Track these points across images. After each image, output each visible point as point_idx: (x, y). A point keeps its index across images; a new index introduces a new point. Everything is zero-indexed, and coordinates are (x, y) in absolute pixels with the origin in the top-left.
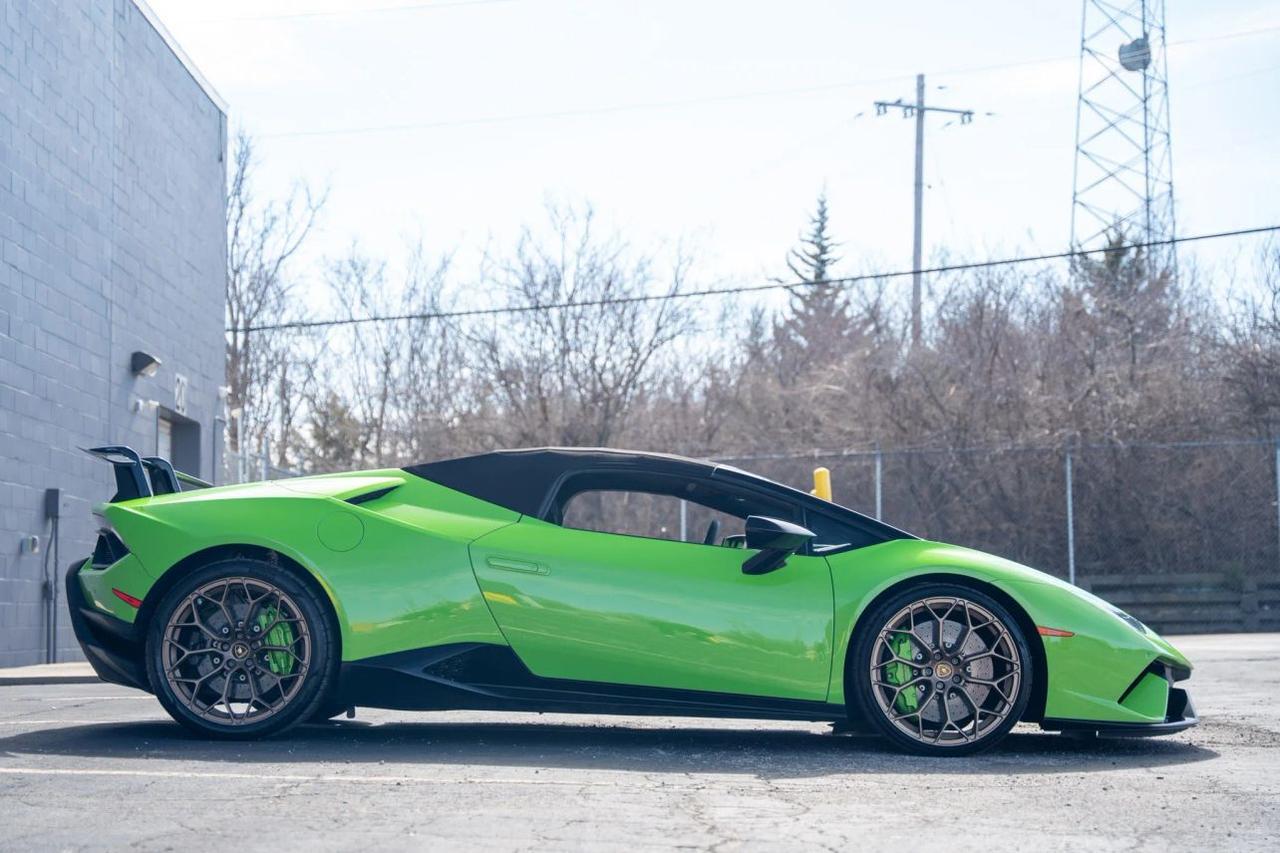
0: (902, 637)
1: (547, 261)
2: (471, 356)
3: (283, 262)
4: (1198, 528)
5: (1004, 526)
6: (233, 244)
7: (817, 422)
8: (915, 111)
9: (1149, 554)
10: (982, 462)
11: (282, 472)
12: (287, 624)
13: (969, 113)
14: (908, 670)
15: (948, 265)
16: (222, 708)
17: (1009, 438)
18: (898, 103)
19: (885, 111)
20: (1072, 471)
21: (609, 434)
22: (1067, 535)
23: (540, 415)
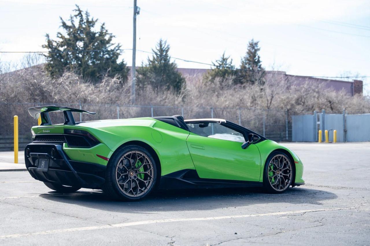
0: (272, 164)
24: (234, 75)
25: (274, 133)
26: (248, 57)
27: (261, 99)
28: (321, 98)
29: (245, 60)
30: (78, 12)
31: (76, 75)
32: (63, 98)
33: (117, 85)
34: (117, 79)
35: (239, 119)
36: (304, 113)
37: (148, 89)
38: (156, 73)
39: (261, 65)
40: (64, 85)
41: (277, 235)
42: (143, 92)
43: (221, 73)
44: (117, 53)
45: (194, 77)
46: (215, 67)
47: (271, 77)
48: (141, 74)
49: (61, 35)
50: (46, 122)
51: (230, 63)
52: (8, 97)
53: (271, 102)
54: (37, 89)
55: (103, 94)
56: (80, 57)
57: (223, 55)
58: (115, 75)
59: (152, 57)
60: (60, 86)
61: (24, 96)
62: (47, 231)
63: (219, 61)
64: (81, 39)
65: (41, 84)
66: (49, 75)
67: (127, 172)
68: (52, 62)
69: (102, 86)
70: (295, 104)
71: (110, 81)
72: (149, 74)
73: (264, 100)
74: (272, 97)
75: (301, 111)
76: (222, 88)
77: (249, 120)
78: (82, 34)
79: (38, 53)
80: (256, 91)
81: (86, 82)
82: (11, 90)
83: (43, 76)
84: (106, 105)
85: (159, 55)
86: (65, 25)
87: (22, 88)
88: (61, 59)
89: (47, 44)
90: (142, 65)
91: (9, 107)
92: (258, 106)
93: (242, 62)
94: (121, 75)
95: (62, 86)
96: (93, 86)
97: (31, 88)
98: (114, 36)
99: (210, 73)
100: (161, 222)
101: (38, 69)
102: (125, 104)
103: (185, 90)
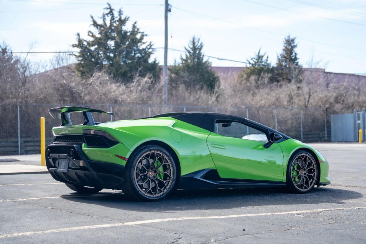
24: (270, 73)
25: (313, 132)
26: (285, 54)
27: (298, 98)
28: (361, 96)
29: (281, 57)
30: (109, 10)
31: (106, 75)
32: (93, 99)
33: (148, 84)
34: (149, 78)
35: (275, 118)
36: (344, 112)
37: (180, 89)
38: (189, 72)
39: (298, 62)
40: (94, 86)
41: (285, 231)
42: (176, 92)
43: (256, 71)
44: (149, 52)
45: (228, 75)
46: (251, 65)
47: (308, 74)
48: (174, 73)
49: (92, 33)
50: (66, 123)
51: (266, 61)
52: (37, 99)
53: (308, 101)
54: (66, 90)
55: (134, 94)
56: (111, 57)
57: (259, 53)
58: (146, 74)
59: (185, 55)
60: (90, 86)
61: (54, 97)
62: (59, 229)
63: (255, 59)
64: (113, 38)
65: (71, 85)
66: (79, 75)
67: (147, 172)
68: (83, 62)
69: (133, 86)
70: (334, 103)
71: (142, 81)
72: (182, 74)
73: (302, 98)
74: (310, 95)
75: (340, 110)
76: (258, 87)
77: (286, 119)
78: (113, 33)
79: (68, 53)
80: (293, 90)
81: (117, 82)
82: (40, 91)
83: (73, 76)
84: (137, 106)
85: (193, 53)
86: (95, 24)
87: (51, 89)
88: (92, 59)
89: (77, 43)
90: (175, 64)
91: (38, 108)
92: (294, 105)
93: (279, 60)
94: (153, 75)
95: (92, 87)
96: (124, 86)
97: (61, 89)
98: (146, 35)
99: (246, 71)
100: (174, 220)
101: (68, 69)
102: (156, 104)
103: (219, 89)
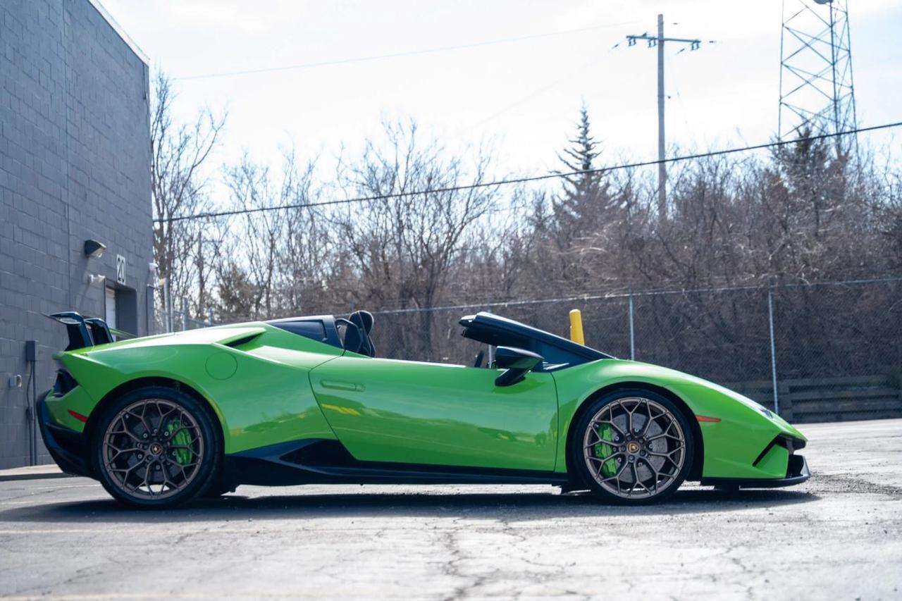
0: (605, 426)
1: (385, 164)
2: (333, 234)
3: (194, 170)
4: (866, 342)
5: (725, 345)
6: (157, 158)
7: (586, 275)
8: (657, 42)
9: (831, 363)
10: (707, 299)
11: (198, 323)
12: (186, 431)
13: (697, 42)
14: (609, 448)
15: (679, 156)
16: (145, 489)
17: (726, 282)
18: (644, 36)
19: (635, 43)
20: (772, 303)
21: (434, 288)
22: (770, 351)
23: (384, 275)
67: (139, 445)
